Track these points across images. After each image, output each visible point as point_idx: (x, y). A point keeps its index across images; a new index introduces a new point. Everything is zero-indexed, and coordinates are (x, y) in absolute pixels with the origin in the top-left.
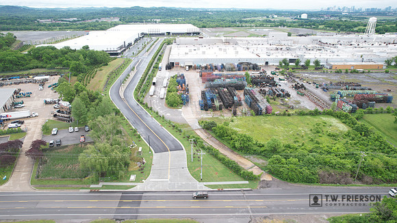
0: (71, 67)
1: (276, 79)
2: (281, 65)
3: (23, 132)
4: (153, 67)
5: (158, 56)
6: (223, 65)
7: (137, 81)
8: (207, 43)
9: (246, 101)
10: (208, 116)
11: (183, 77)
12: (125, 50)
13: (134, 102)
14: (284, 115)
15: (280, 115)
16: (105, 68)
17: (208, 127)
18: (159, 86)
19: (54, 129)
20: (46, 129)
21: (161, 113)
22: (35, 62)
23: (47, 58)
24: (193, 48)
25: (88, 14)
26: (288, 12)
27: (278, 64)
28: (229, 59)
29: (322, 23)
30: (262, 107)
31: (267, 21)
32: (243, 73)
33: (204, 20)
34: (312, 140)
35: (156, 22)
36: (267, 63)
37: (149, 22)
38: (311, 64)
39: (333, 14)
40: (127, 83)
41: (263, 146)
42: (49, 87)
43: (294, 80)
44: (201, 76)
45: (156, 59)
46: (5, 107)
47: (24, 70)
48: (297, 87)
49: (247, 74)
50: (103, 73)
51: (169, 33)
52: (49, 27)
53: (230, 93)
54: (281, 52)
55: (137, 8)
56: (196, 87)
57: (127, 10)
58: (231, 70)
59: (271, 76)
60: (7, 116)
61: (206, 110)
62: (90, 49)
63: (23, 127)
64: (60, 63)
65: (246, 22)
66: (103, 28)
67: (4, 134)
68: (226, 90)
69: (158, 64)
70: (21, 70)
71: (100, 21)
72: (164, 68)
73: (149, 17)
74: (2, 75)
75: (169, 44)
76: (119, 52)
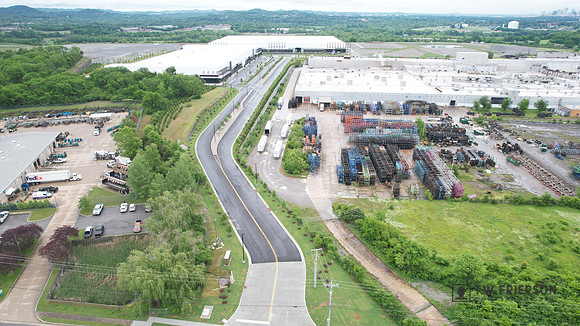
0: (144, 100)
1: (469, 133)
2: (476, 106)
3: (52, 206)
4: (270, 104)
5: (279, 86)
6: (379, 103)
7: (242, 126)
8: (356, 67)
9: (417, 171)
10: (349, 195)
11: (313, 122)
12: (230, 75)
13: (231, 160)
14: (485, 201)
15: (477, 201)
16: (195, 103)
17: (349, 218)
18: (274, 136)
19: (97, 206)
20: (85, 206)
21: (272, 185)
22: (97, 91)
24: (333, 74)
26: (486, 19)
27: (472, 105)
28: (390, 95)
29: (545, 36)
30: (445, 185)
31: (451, 33)
32: (412, 119)
33: (355, 30)
35: (282, 32)
36: (453, 103)
37: (273, 32)
38: (531, 107)
39: (563, 22)
40: (226, 129)
41: (446, 264)
42: (109, 131)
43: (500, 135)
44: (343, 121)
45: (276, 90)
46: (37, 164)
47: (79, 102)
48: (506, 149)
49: (419, 123)
50: (191, 111)
51: (299, 50)
52: (132, 39)
53: (390, 155)
54: (476, 85)
55: (257, 11)
56: (335, 141)
57: (243, 14)
58: (394, 112)
59: (460, 125)
60: (35, 178)
61: (348, 184)
64: (129, 94)
65: (419, 34)
66: (206, 39)
68: (382, 149)
69: (277, 99)
70: (75, 103)
71: (203, 30)
72: (285, 105)
73: (272, 24)
74: (49, 109)
75: (297, 66)
76: (221, 77)
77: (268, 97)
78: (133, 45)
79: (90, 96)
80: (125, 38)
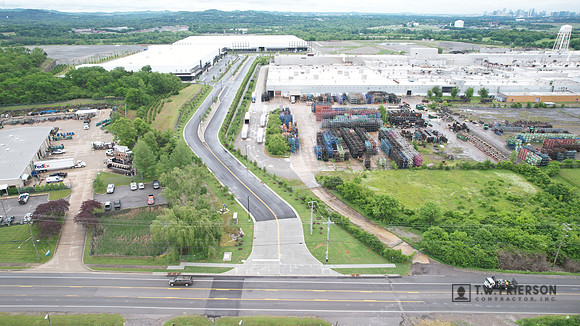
0: (127, 96)
1: (425, 117)
2: (430, 95)
3: (66, 188)
4: (243, 98)
5: (249, 82)
6: (345, 95)
7: (223, 118)
8: (319, 63)
9: (383, 148)
10: (329, 169)
11: (287, 111)
12: (201, 73)
13: (220, 147)
14: (441, 168)
15: (434, 168)
16: (174, 99)
17: (331, 185)
18: (253, 124)
19: (109, 186)
20: (99, 186)
21: (261, 164)
22: (76, 90)
23: (94, 84)
24: (300, 70)
25: (143, 21)
26: (435, 18)
27: (426, 94)
28: (354, 87)
29: (487, 34)
30: (407, 156)
31: (404, 32)
32: (376, 107)
33: (312, 30)
34: (484, 206)
35: (241, 32)
36: (409, 93)
37: (232, 32)
38: (475, 94)
39: (503, 21)
40: (208, 120)
41: (413, 213)
42: (98, 125)
43: (451, 118)
44: (314, 111)
45: (247, 86)
46: (39, 153)
47: (61, 100)
48: (456, 128)
49: (381, 109)
50: (172, 107)
51: (262, 49)
53: (360, 136)
54: (429, 76)
55: (213, 12)
56: (309, 129)
57: (199, 15)
58: (358, 102)
59: (417, 111)
60: (43, 166)
61: (326, 161)
62: (153, 71)
63: (66, 181)
64: (111, 91)
65: (374, 32)
66: (167, 40)
67: (41, 192)
68: (352, 131)
69: (251, 93)
70: (57, 101)
71: (161, 31)
72: (259, 99)
73: (231, 25)
74: (31, 107)
75: (263, 64)
76: (193, 75)
77: (242, 93)
78: (93, 47)
79: (71, 94)
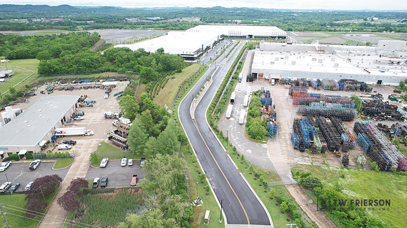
0: (141, 72)
4: (233, 78)
6: (319, 81)
8: (296, 50)
11: (268, 94)
12: (202, 54)
16: (178, 76)
18: (237, 104)
23: (120, 61)
24: (280, 56)
28: (327, 74)
36: (380, 82)
37: (230, 22)
40: (200, 98)
42: (115, 95)
44: (291, 94)
45: (236, 67)
46: (63, 120)
50: (175, 81)
52: (133, 26)
54: (399, 67)
58: (331, 88)
60: (61, 132)
64: (131, 67)
66: (184, 27)
69: (238, 74)
71: (181, 20)
74: (75, 77)
75: (251, 49)
76: (196, 56)
77: (231, 73)
78: (134, 31)
79: (103, 68)
80: (128, 26)
